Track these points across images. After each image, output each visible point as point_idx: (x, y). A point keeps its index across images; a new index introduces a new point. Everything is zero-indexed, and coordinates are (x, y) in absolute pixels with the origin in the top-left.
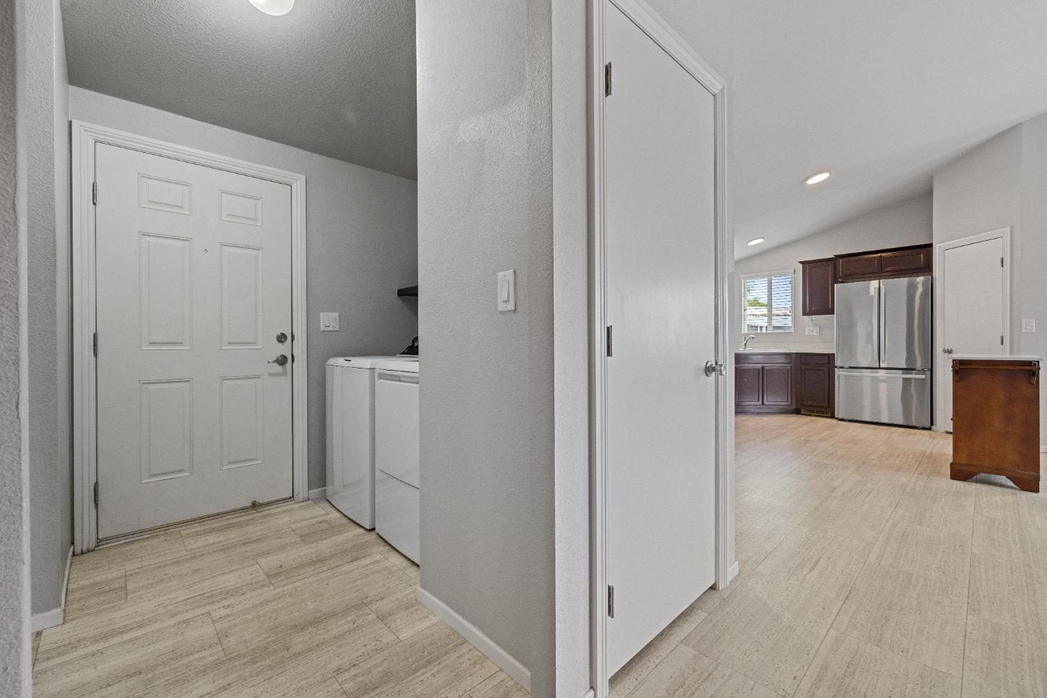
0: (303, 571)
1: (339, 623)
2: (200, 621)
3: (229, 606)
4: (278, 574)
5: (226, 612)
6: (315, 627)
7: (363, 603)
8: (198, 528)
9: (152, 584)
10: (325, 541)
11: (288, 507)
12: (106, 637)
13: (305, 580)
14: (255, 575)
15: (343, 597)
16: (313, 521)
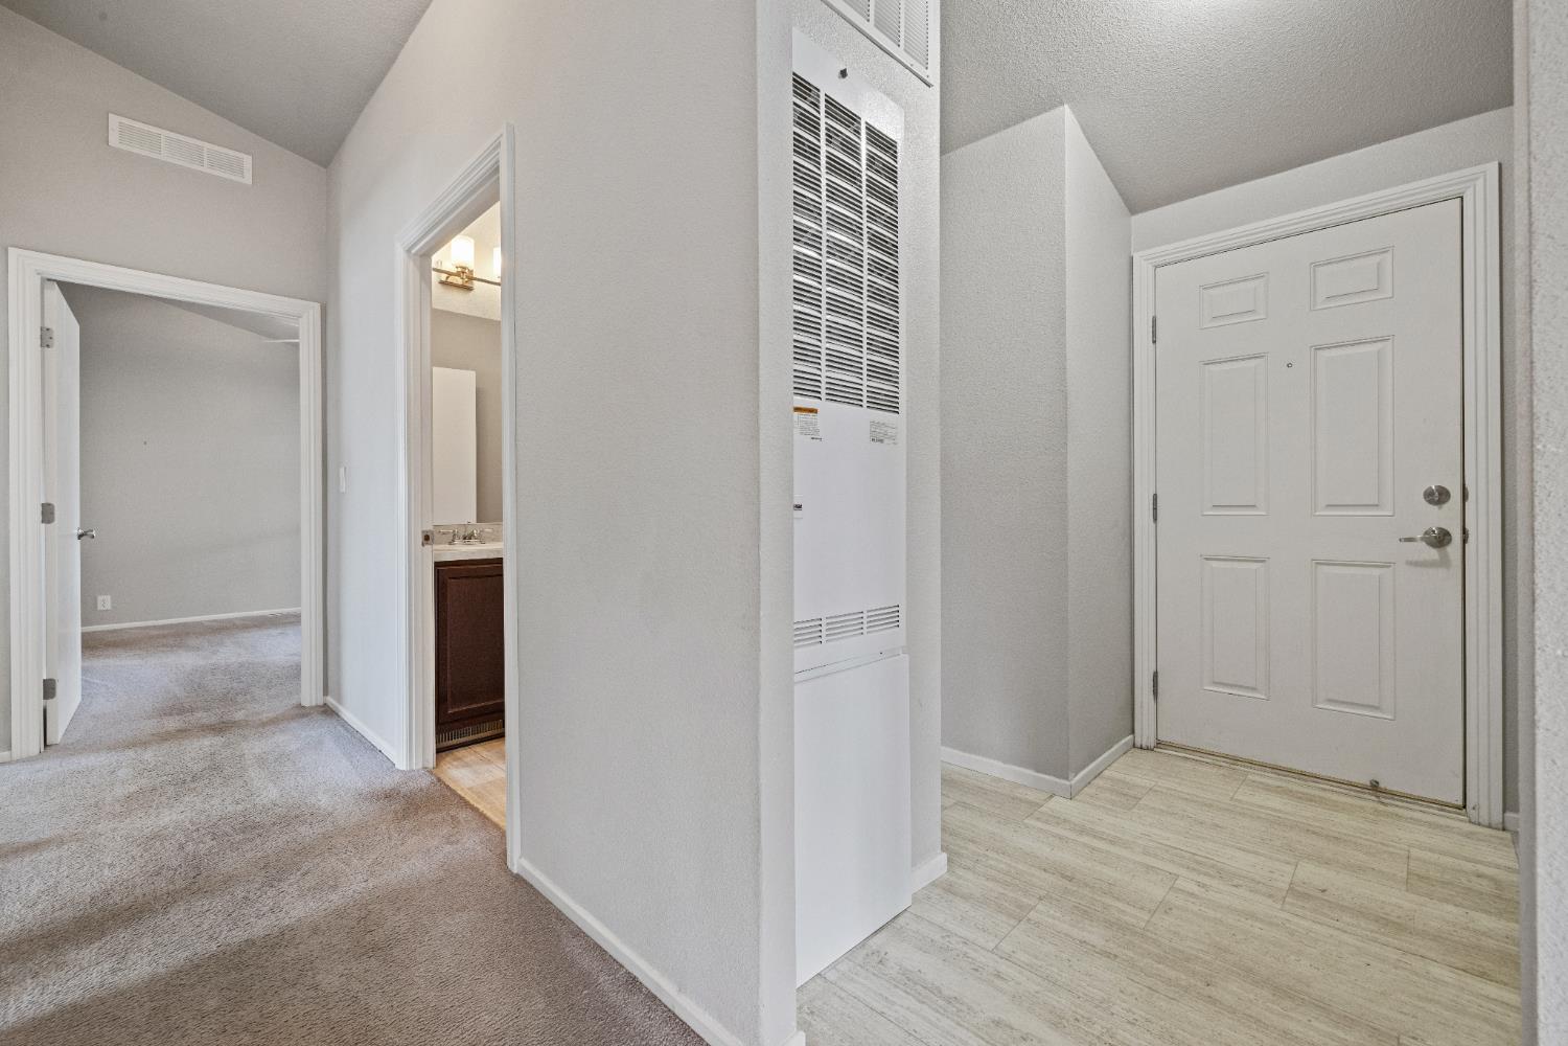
0: (1349, 920)
1: (1315, 1023)
2: (1160, 877)
3: (1204, 886)
4: (1306, 896)
5: (1195, 889)
6: (1274, 995)
7: (1398, 1039)
8: (1272, 780)
9: (1162, 811)
10: (1450, 908)
11: (1442, 821)
12: (1082, 831)
13: (1336, 933)
14: (1275, 876)
15: (1371, 1001)
16: (1469, 866)
